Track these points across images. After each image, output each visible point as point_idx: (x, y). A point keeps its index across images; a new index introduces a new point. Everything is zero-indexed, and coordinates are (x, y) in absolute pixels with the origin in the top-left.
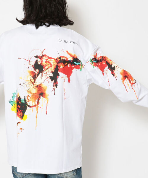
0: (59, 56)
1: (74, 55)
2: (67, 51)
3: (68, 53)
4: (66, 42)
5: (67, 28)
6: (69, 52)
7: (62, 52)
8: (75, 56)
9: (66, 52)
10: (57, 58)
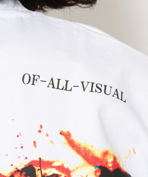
0: (27, 162)
1: (106, 154)
2: (67, 136)
3: (72, 143)
4: (62, 84)
5: (64, 18)
6: (75, 137)
7: (39, 138)
8: (110, 160)
9: (63, 137)
10: (12, 170)
